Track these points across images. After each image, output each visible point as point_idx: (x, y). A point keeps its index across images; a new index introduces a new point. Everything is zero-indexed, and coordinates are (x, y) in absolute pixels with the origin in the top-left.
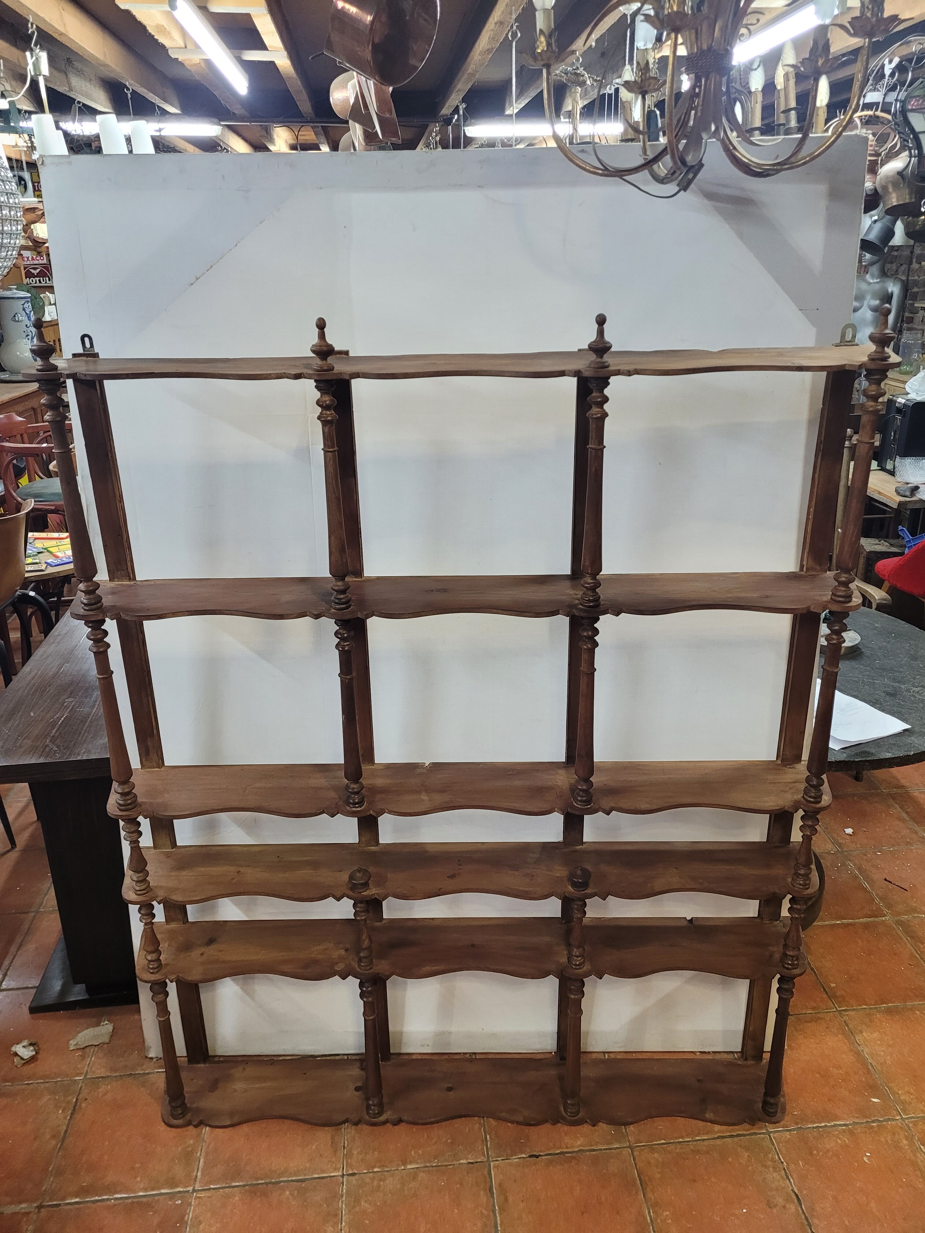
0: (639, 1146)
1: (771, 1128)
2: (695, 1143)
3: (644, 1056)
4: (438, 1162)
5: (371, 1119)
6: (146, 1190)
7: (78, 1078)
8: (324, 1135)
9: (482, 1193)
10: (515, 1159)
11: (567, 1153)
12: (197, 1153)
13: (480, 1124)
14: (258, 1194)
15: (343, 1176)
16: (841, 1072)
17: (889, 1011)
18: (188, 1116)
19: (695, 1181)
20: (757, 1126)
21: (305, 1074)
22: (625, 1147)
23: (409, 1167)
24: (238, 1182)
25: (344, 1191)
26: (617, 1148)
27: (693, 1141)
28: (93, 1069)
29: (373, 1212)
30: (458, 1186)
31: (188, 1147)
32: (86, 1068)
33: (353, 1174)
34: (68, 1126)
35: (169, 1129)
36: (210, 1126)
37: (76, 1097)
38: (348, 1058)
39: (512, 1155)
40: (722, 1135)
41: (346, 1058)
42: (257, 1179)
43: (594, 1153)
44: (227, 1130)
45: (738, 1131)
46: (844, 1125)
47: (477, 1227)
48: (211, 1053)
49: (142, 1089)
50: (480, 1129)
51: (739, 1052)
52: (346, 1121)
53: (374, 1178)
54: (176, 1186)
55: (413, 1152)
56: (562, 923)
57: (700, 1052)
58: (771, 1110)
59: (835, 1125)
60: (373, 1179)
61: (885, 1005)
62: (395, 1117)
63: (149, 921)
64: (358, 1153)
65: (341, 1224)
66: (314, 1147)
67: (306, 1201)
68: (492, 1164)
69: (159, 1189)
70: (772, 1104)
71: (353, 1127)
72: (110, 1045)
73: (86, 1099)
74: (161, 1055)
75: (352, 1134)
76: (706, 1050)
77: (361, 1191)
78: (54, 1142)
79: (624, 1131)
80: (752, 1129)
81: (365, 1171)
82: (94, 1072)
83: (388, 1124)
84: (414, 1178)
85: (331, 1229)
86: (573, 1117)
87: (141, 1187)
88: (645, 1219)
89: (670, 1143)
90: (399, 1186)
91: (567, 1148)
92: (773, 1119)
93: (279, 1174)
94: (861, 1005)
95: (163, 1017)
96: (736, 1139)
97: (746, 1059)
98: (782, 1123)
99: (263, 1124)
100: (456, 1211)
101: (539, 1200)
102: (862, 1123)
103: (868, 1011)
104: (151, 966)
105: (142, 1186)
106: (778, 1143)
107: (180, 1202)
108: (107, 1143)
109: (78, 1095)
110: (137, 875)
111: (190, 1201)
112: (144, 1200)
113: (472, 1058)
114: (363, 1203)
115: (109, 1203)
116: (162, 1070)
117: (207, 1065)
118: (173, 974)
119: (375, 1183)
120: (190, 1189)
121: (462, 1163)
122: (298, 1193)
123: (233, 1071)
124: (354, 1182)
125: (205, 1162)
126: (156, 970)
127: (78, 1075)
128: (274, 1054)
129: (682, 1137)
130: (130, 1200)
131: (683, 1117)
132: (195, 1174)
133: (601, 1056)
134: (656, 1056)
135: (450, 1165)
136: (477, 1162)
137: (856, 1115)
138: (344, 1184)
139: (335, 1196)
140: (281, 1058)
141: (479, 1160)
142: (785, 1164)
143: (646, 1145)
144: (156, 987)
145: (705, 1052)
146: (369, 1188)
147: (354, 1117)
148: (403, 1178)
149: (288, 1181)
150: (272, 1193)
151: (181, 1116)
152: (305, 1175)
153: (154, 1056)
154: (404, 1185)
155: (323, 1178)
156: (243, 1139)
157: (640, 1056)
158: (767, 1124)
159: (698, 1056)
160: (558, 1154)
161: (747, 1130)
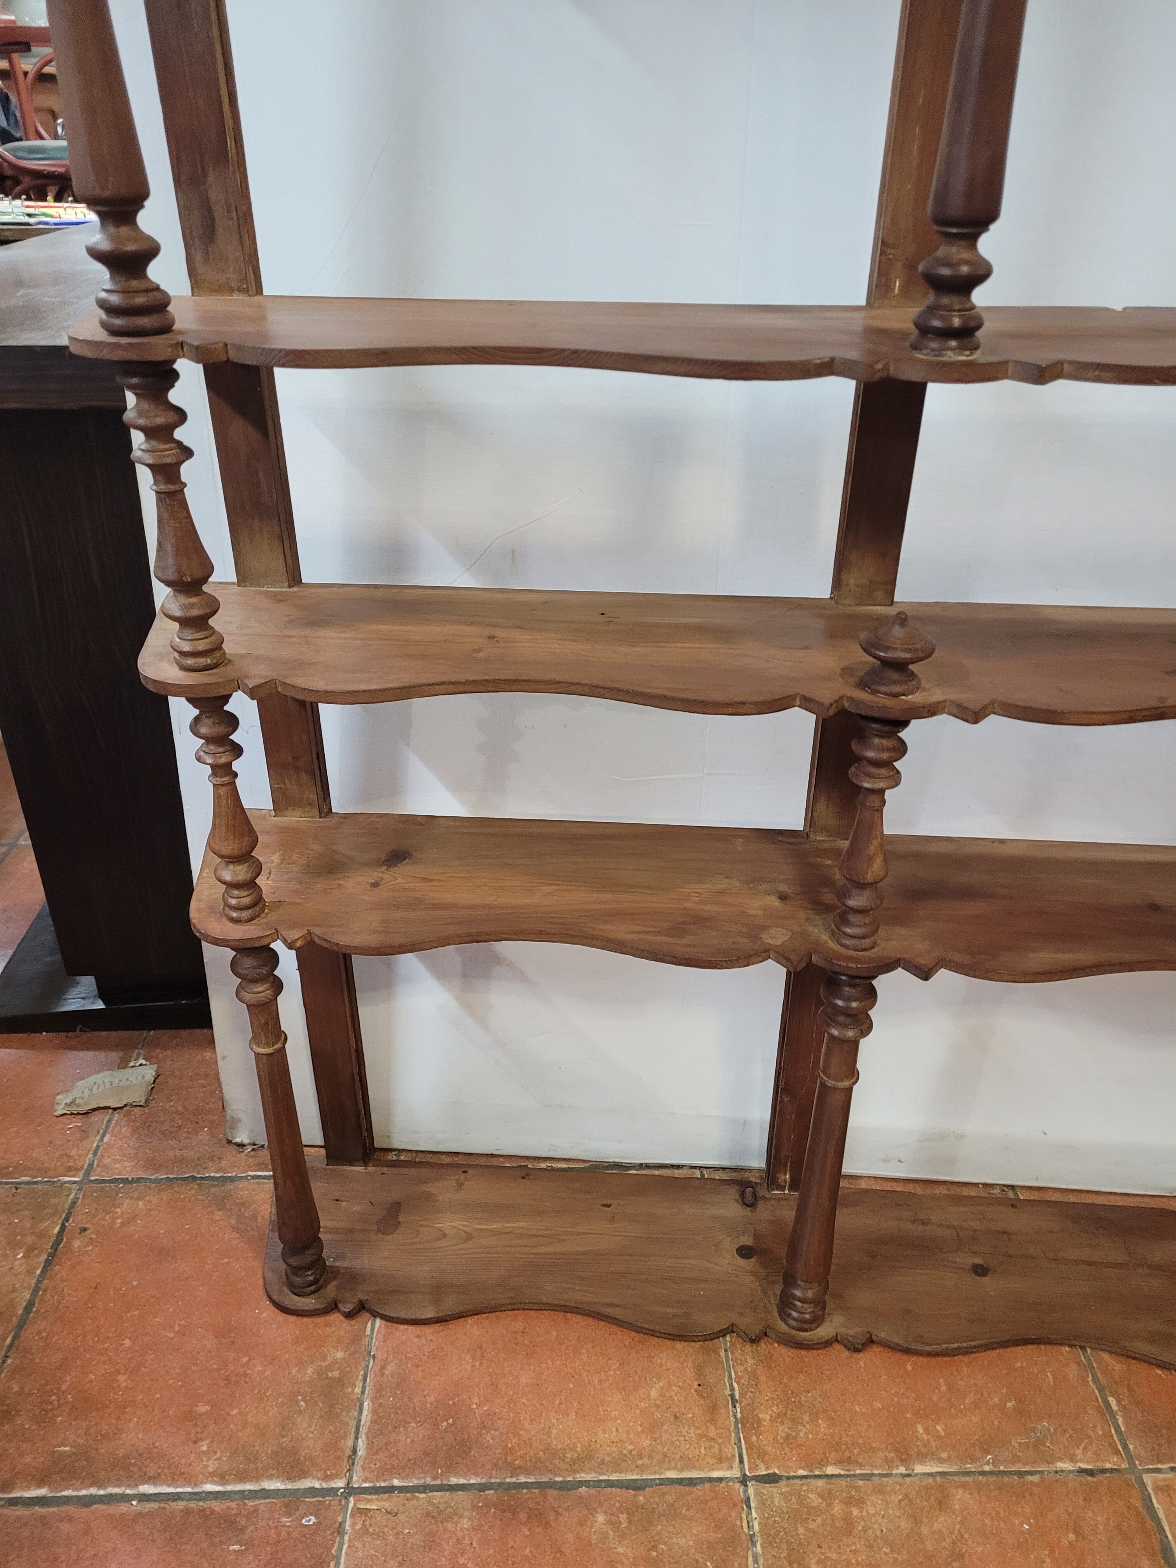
5: (792, 1331)
6: (222, 1478)
7: (67, 1179)
8: (674, 1362)
12: (354, 1386)
13: (1080, 1364)
14: (523, 1516)
15: (744, 1480)
18: (331, 1290)
21: (608, 1206)
23: (919, 1469)
24: (464, 1475)
25: (756, 1527)
28: (107, 1161)
30: (1071, 1537)
31: (329, 1368)
32: (90, 1156)
33: (772, 1479)
34: (36, 1290)
35: (282, 1317)
36: (384, 1318)
37: (60, 1221)
38: (700, 1175)
41: (698, 1174)
42: (515, 1470)
44: (428, 1330)
48: (380, 1142)
49: (218, 1215)
53: (830, 1493)
54: (304, 1474)
55: (921, 1430)
62: (854, 1331)
63: (223, 760)
64: (772, 1420)
66: (654, 1393)
67: (654, 1548)
68: (1147, 1479)
69: (258, 1478)
71: (748, 1347)
72: (147, 1110)
73: (85, 1230)
74: (263, 1140)
75: (749, 1367)
77: (801, 1531)
81: (801, 1472)
82: (106, 1168)
83: (837, 1346)
84: (942, 1504)
87: (211, 1469)
90: (905, 1526)
93: (573, 1462)
95: (268, 1045)
99: (516, 1322)
104: (233, 902)
105: (212, 1465)
107: (313, 1519)
108: (127, 1343)
109: (67, 1219)
110: (183, 599)
111: (340, 1519)
113: (1010, 1197)
115: (124, 1508)
116: (267, 1174)
117: (371, 1169)
118: (294, 926)
119: (838, 1509)
120: (340, 1483)
121: (1066, 1472)
122: (630, 1521)
123: (430, 1188)
124: (778, 1501)
125: (374, 1412)
126: (245, 914)
127: (69, 1171)
128: (527, 1154)
130: (181, 1505)
132: (350, 1443)
135: (1033, 1473)
136: (1103, 1471)
138: (752, 1505)
139: (733, 1539)
141: (1108, 1466)
144: (248, 962)
146: (823, 1524)
147: (748, 1322)
148: (911, 1502)
149: (598, 1484)
150: (558, 1514)
151: (313, 1288)
152: (642, 1469)
153: (246, 1141)
154: (917, 1522)
155: (691, 1482)
156: (468, 1358)
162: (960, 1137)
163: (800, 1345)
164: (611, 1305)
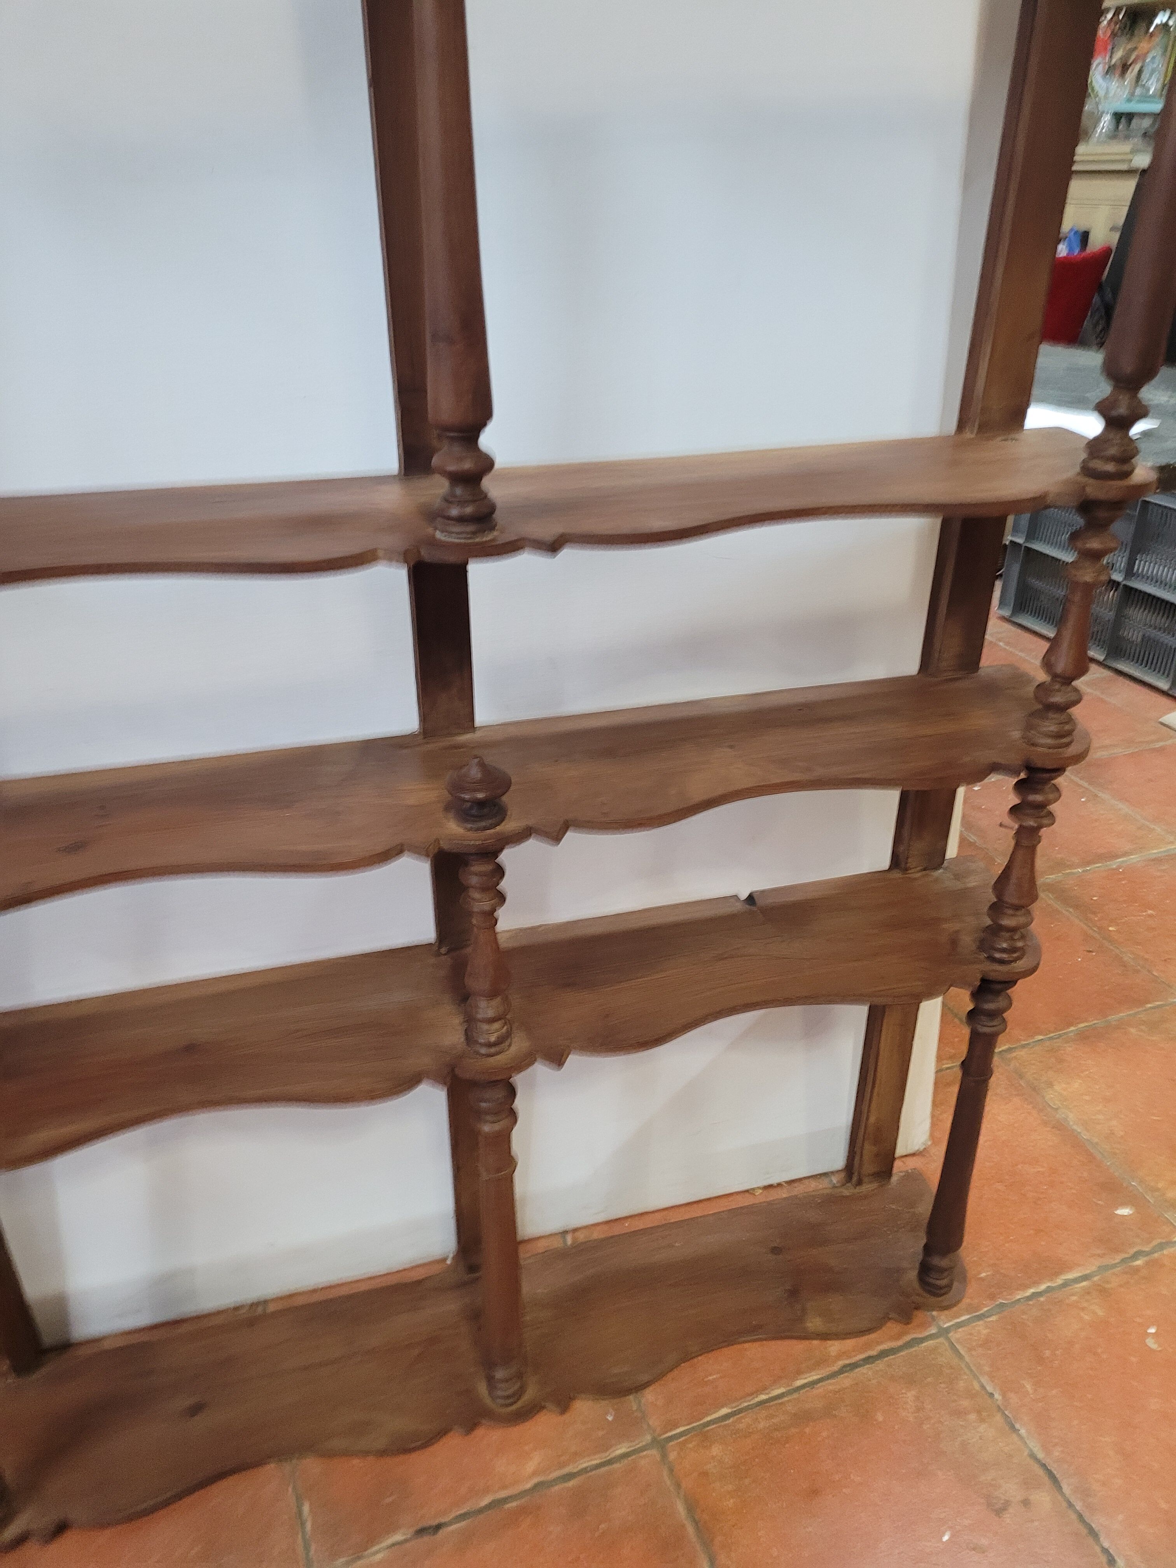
0: (671, 1438)
1: (944, 1319)
2: (795, 1395)
10: (378, 1551)
11: (505, 1500)
13: (283, 1478)
16: (1041, 1169)
17: (1083, 1037)
19: (815, 1492)
20: (915, 1322)
22: (643, 1448)
26: (624, 1455)
27: (789, 1393)
39: (370, 1544)
40: (847, 1362)
43: (571, 1484)
45: (878, 1343)
46: (1085, 1278)
50: (283, 1494)
51: (838, 1171)
56: (438, 954)
57: (762, 1188)
58: (939, 1282)
59: (1066, 1284)
61: (1072, 1028)
62: (46, 1520)
70: (941, 1270)
76: (774, 1181)
79: (635, 1407)
80: (905, 1333)
86: (511, 1404)
89: (740, 1411)
91: (504, 1487)
92: (945, 1300)
94: (1032, 1036)
96: (880, 1365)
97: (860, 1183)
98: (963, 1305)
102: (1114, 1266)
103: (1048, 1043)
106: (969, 1353)
113: (254, 1316)
129: (764, 1389)
133: (558, 1243)
137: (1099, 1252)
142: (997, 1395)
143: (691, 1430)
145: (771, 1186)
157: (640, 1225)
158: (934, 1313)
159: (761, 1198)
160: (481, 1511)
161: (899, 1336)
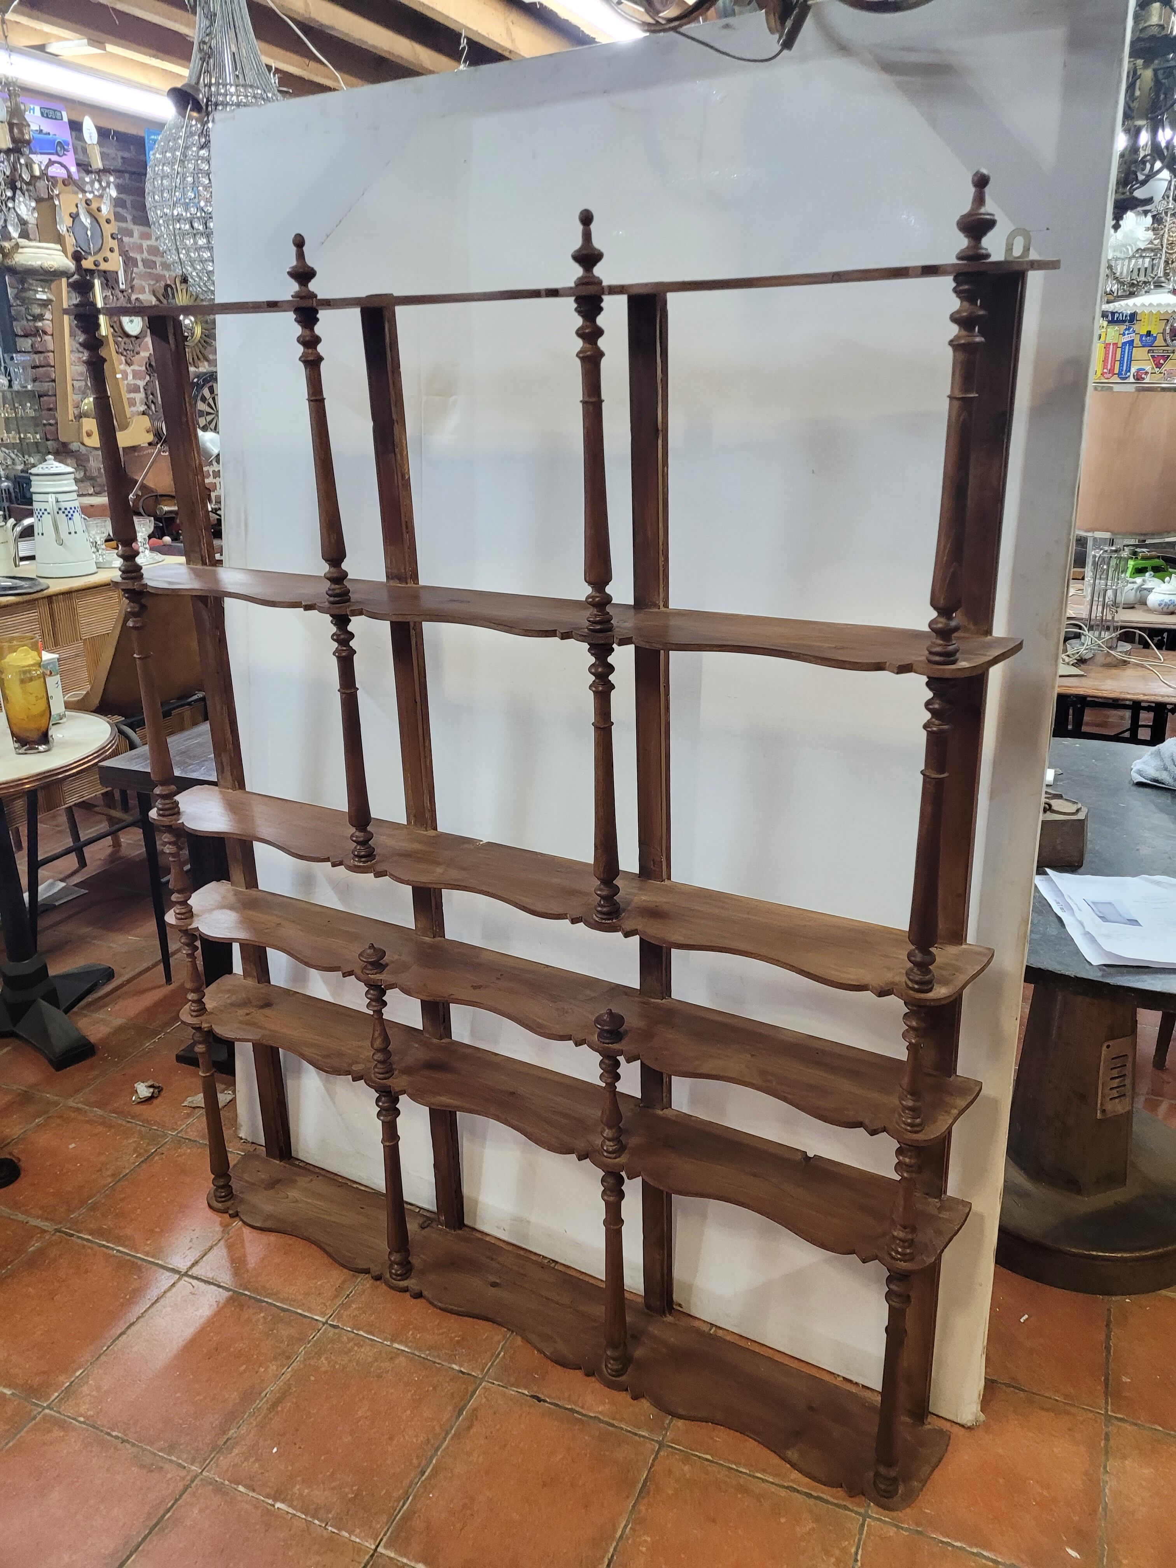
0: (672, 1447)
1: (874, 1511)
2: (751, 1479)
3: (761, 1351)
4: (429, 1355)
5: (390, 1279)
7: (170, 1132)
8: (337, 1275)
9: (450, 1408)
10: (514, 1391)
11: (578, 1412)
12: (213, 1241)
13: (504, 1336)
15: (324, 1324)
16: (1045, 1493)
18: (229, 1203)
19: (714, 1521)
20: (857, 1500)
21: (362, 1208)
22: (653, 1440)
23: (396, 1345)
24: (226, 1284)
25: (315, 1338)
26: (644, 1437)
27: (750, 1475)
28: (189, 1130)
29: (326, 1372)
30: (431, 1388)
31: (210, 1232)
32: (184, 1126)
33: (336, 1327)
34: (131, 1171)
35: (207, 1208)
36: (241, 1220)
37: (157, 1148)
38: (419, 1211)
39: (512, 1385)
40: (796, 1487)
41: (416, 1210)
42: (246, 1289)
43: (610, 1428)
44: (255, 1232)
45: (824, 1493)
46: (993, 1560)
47: (417, 1440)
48: (294, 1154)
50: (499, 1342)
52: (367, 1271)
53: (353, 1339)
55: (410, 1333)
57: (844, 1378)
59: (977, 1554)
60: (350, 1340)
62: (417, 1288)
64: (355, 1309)
65: (288, 1368)
66: (319, 1283)
67: (272, 1331)
68: (483, 1384)
71: (372, 1281)
73: (164, 1154)
75: (365, 1288)
76: (855, 1379)
77: (329, 1346)
78: (109, 1180)
79: (667, 1422)
80: (844, 1500)
81: (349, 1329)
82: (186, 1132)
83: (406, 1293)
84: (392, 1359)
85: (274, 1368)
86: (614, 1376)
88: (615, 1530)
89: (717, 1463)
90: (370, 1359)
91: (582, 1407)
92: (885, 1502)
93: (268, 1294)
94: (1154, 1423)
96: (812, 1501)
98: (895, 1514)
99: (290, 1241)
100: (409, 1412)
101: (505, 1446)
103: (1160, 1435)
105: (147, 1249)
106: (868, 1535)
108: (149, 1199)
109: (160, 1148)
112: (140, 1262)
113: (548, 1265)
114: (322, 1359)
115: (110, 1252)
117: (282, 1163)
119: (351, 1344)
120: (184, 1270)
121: (453, 1369)
122: (271, 1320)
123: (298, 1178)
124: (331, 1334)
127: (172, 1129)
129: (739, 1464)
130: (129, 1258)
131: (759, 1442)
133: (706, 1328)
134: (778, 1358)
135: (439, 1364)
136: (471, 1375)
137: (1024, 1558)
138: (320, 1332)
139: (302, 1339)
140: (355, 1186)
141: (473, 1374)
142: (859, 1564)
143: (683, 1451)
145: (850, 1381)
146: (339, 1348)
147: (376, 1270)
148: (380, 1354)
149: (271, 1304)
150: (249, 1307)
151: (223, 1199)
152: (290, 1305)
153: (243, 1137)
154: (376, 1360)
155: (306, 1316)
156: (261, 1246)
157: (757, 1349)
158: (872, 1504)
159: (838, 1382)
160: (567, 1409)
161: (837, 1498)
162: (529, 1222)
163: (392, 1288)
164: (329, 1245)
